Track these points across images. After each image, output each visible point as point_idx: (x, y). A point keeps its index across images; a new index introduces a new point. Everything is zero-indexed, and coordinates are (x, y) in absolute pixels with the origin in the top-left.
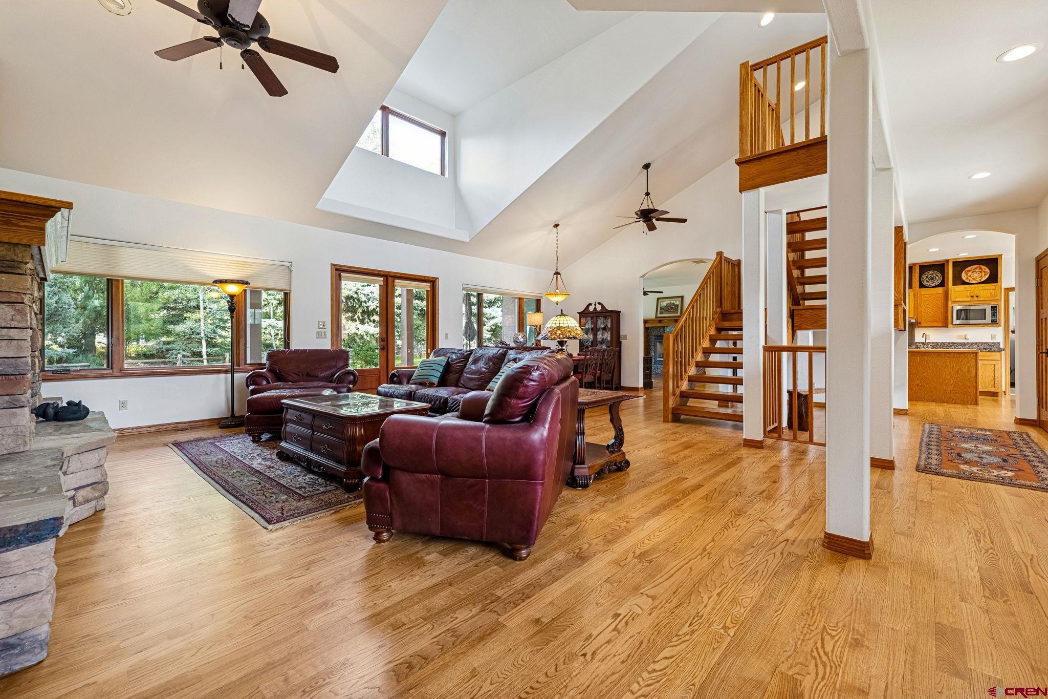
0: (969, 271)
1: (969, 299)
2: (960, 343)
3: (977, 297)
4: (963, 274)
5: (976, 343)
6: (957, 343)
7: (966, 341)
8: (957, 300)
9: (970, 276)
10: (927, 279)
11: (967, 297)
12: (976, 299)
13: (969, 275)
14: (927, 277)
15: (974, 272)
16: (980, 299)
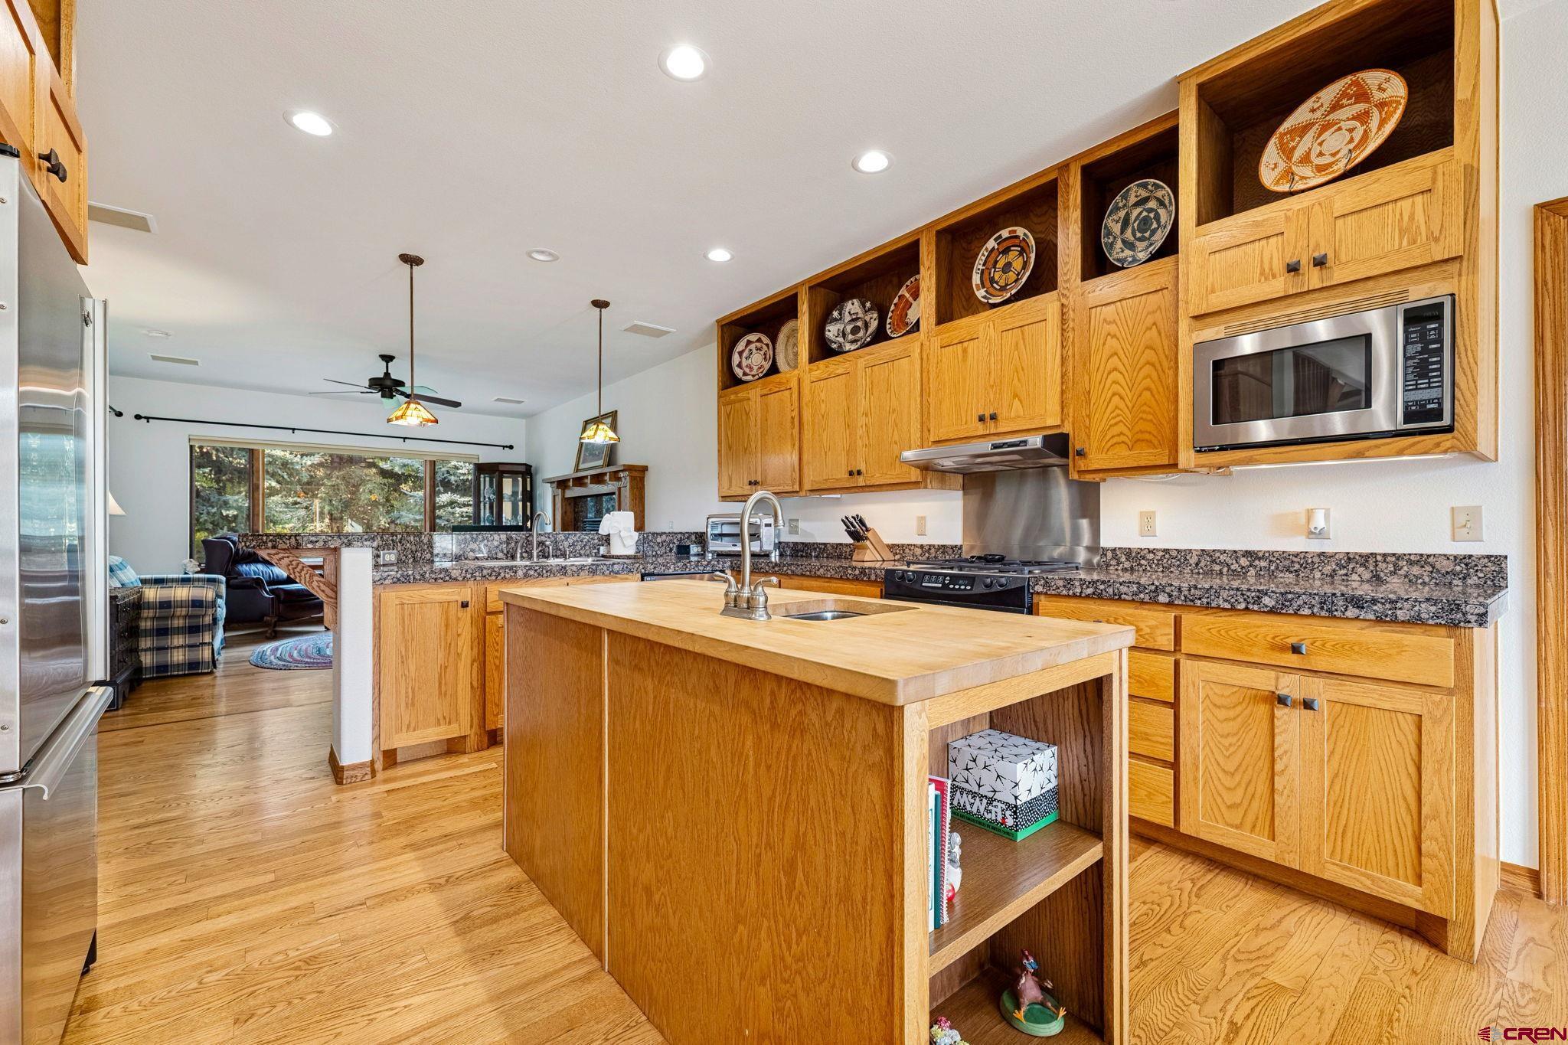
0: (1304, 129)
1: (1280, 285)
2: (1284, 556)
3: (1320, 263)
4: (1271, 154)
5: (1365, 559)
6: (1270, 556)
7: (1314, 547)
8: (1218, 302)
9: (1306, 159)
10: (1128, 234)
11: (1267, 275)
12: (1314, 278)
13: (1298, 154)
14: (1126, 223)
15: (1324, 128)
16: (1338, 276)
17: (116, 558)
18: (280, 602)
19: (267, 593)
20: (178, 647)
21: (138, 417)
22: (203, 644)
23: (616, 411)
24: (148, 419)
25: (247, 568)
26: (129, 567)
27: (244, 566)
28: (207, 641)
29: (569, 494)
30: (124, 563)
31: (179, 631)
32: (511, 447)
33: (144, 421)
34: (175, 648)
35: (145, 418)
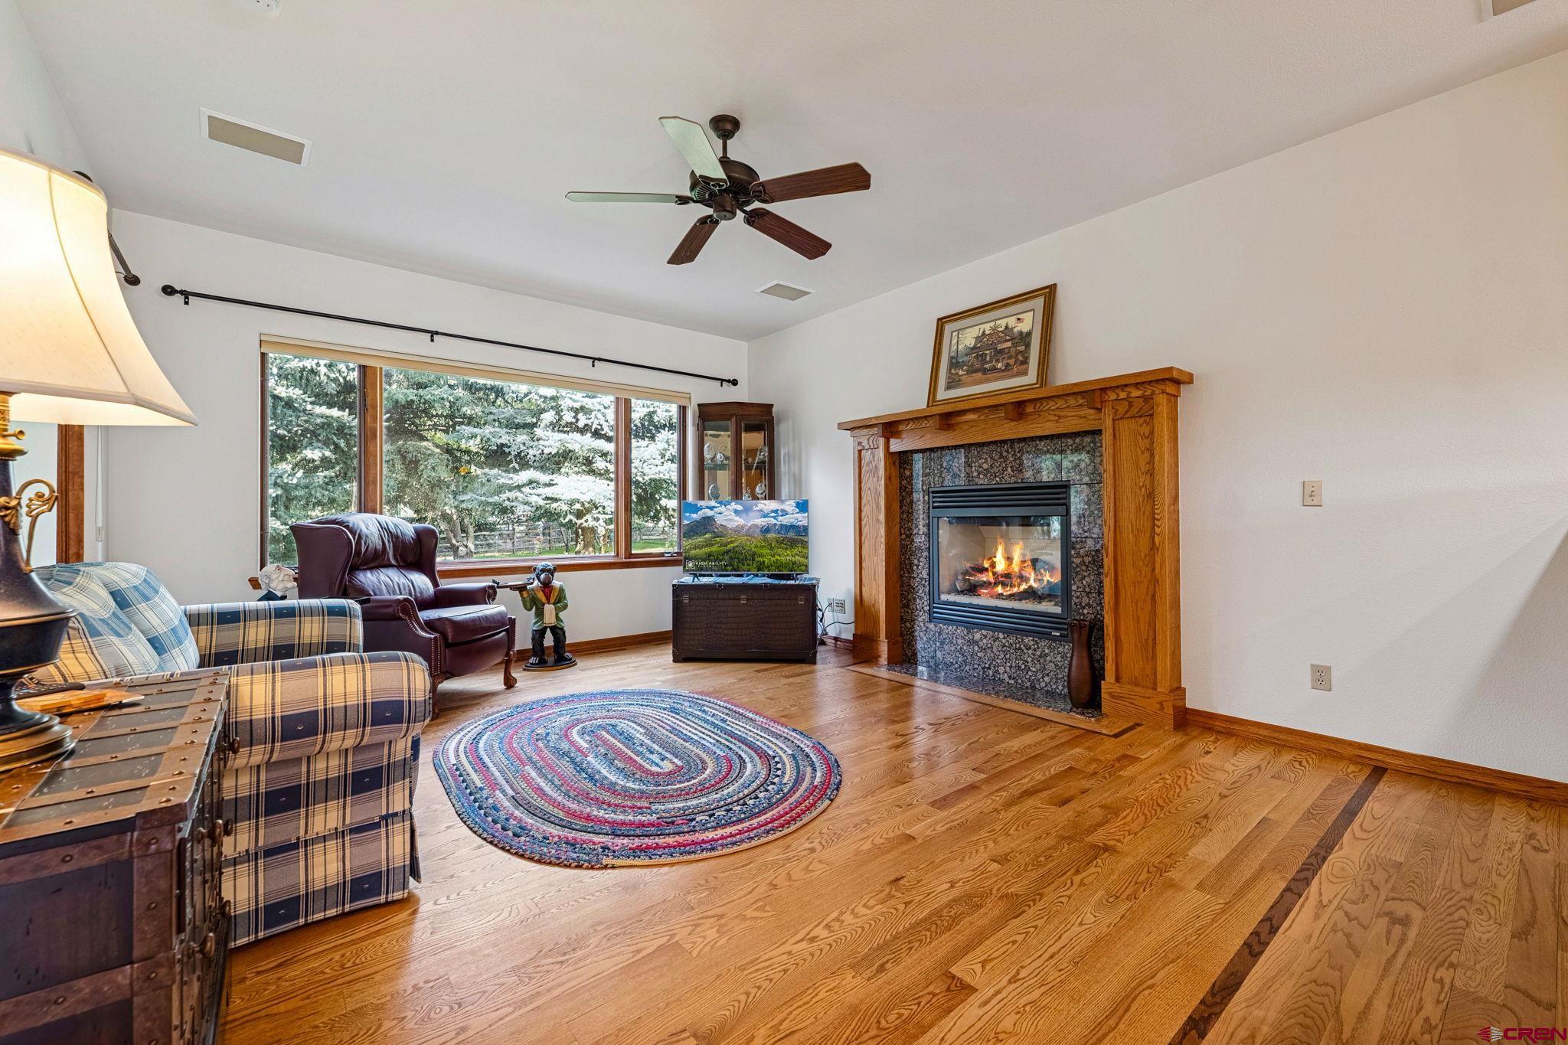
17: (133, 567)
18: (448, 645)
19: (423, 629)
20: (325, 838)
21: (168, 290)
22: (389, 818)
23: (1055, 285)
24: (187, 295)
25: (374, 579)
26: (162, 590)
27: (369, 574)
28: (398, 808)
29: (896, 446)
30: (152, 580)
31: (329, 790)
32: (735, 383)
33: (179, 299)
34: (314, 841)
35: (182, 292)
